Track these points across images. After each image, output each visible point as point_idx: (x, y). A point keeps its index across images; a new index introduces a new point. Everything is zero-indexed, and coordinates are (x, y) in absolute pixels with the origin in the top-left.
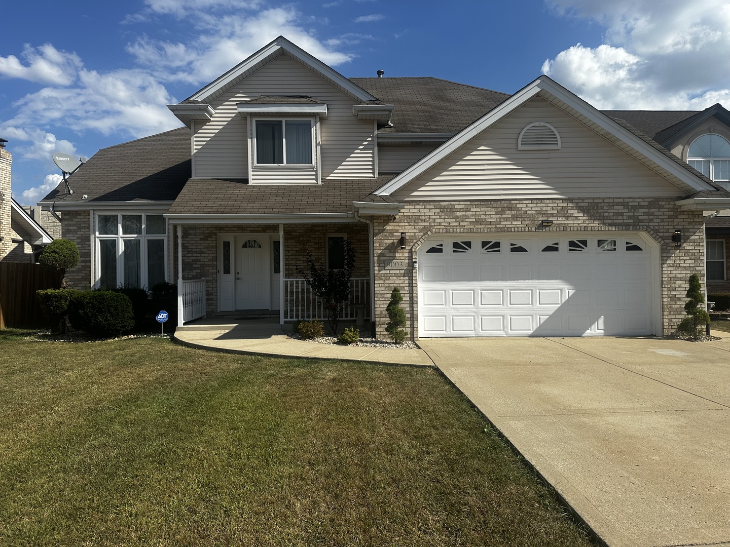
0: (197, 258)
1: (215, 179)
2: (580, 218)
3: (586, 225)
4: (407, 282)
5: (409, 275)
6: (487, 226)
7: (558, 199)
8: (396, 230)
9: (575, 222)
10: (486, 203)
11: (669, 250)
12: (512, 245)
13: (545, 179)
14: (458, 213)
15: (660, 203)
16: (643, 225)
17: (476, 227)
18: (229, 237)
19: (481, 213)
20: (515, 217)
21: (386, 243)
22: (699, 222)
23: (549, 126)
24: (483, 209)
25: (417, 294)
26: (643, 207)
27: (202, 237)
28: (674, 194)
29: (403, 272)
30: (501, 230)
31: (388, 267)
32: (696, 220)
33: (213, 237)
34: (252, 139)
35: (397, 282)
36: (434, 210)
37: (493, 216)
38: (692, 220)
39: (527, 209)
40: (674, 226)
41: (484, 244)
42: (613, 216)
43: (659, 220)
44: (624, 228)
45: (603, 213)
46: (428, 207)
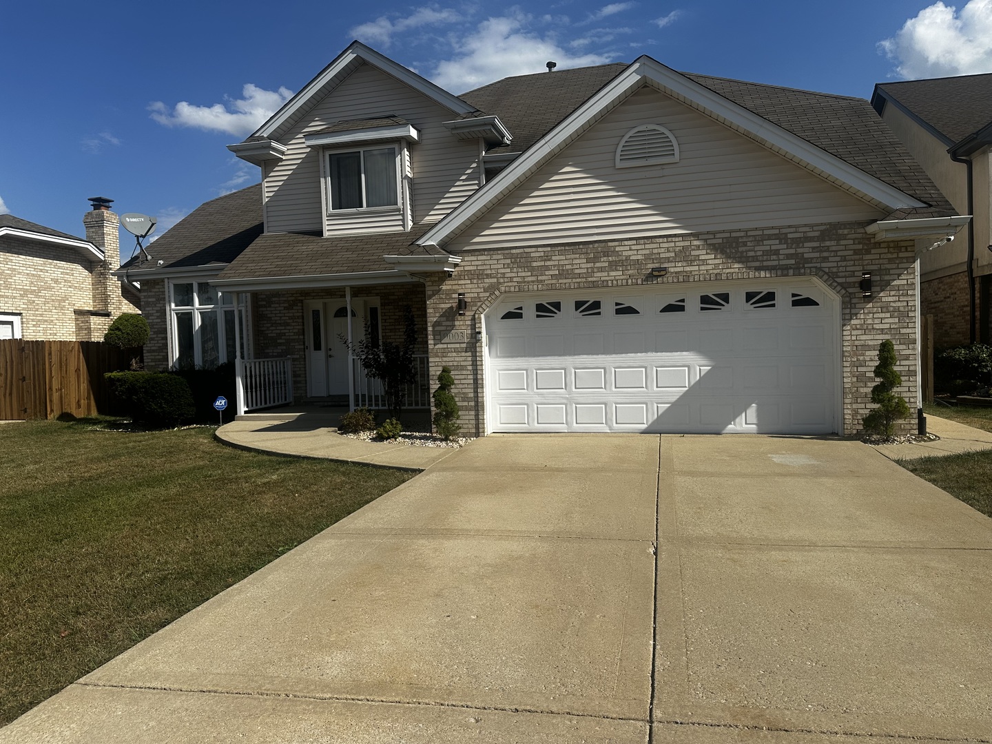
0: (282, 331)
1: (289, 232)
2: (710, 262)
3: (718, 271)
4: (470, 359)
5: (473, 350)
6: (574, 280)
7: (675, 236)
8: (454, 290)
9: (703, 268)
10: (572, 248)
11: (855, 304)
12: (617, 304)
13: (660, 207)
14: (535, 264)
15: (840, 232)
16: (810, 268)
17: (560, 281)
18: (317, 304)
19: (566, 262)
20: (613, 266)
21: (442, 309)
22: (907, 258)
23: (662, 129)
24: (568, 257)
25: (482, 375)
26: (811, 239)
27: (286, 305)
28: (861, 216)
29: (464, 345)
30: (594, 285)
31: (446, 340)
32: (901, 255)
33: (299, 304)
34: (325, 178)
35: (457, 359)
36: (503, 262)
37: (583, 266)
38: (895, 255)
39: (630, 253)
40: (863, 266)
41: (578, 305)
42: (763, 255)
43: (838, 259)
44: (779, 272)
45: (746, 251)
46: (494, 257)
